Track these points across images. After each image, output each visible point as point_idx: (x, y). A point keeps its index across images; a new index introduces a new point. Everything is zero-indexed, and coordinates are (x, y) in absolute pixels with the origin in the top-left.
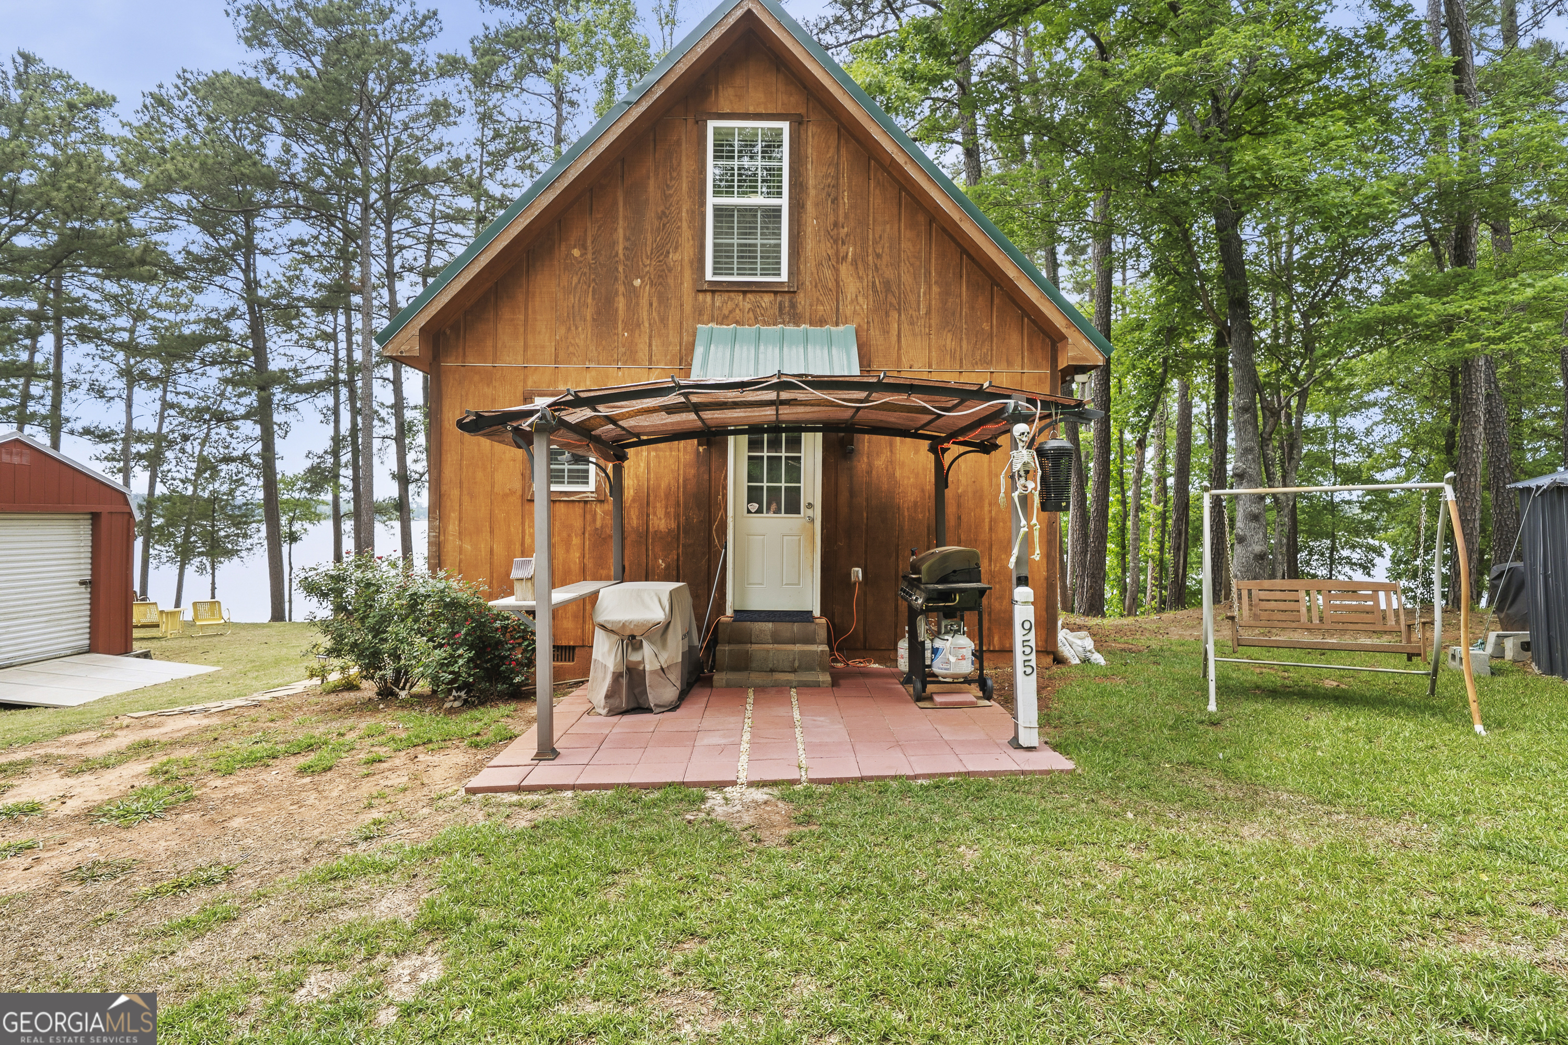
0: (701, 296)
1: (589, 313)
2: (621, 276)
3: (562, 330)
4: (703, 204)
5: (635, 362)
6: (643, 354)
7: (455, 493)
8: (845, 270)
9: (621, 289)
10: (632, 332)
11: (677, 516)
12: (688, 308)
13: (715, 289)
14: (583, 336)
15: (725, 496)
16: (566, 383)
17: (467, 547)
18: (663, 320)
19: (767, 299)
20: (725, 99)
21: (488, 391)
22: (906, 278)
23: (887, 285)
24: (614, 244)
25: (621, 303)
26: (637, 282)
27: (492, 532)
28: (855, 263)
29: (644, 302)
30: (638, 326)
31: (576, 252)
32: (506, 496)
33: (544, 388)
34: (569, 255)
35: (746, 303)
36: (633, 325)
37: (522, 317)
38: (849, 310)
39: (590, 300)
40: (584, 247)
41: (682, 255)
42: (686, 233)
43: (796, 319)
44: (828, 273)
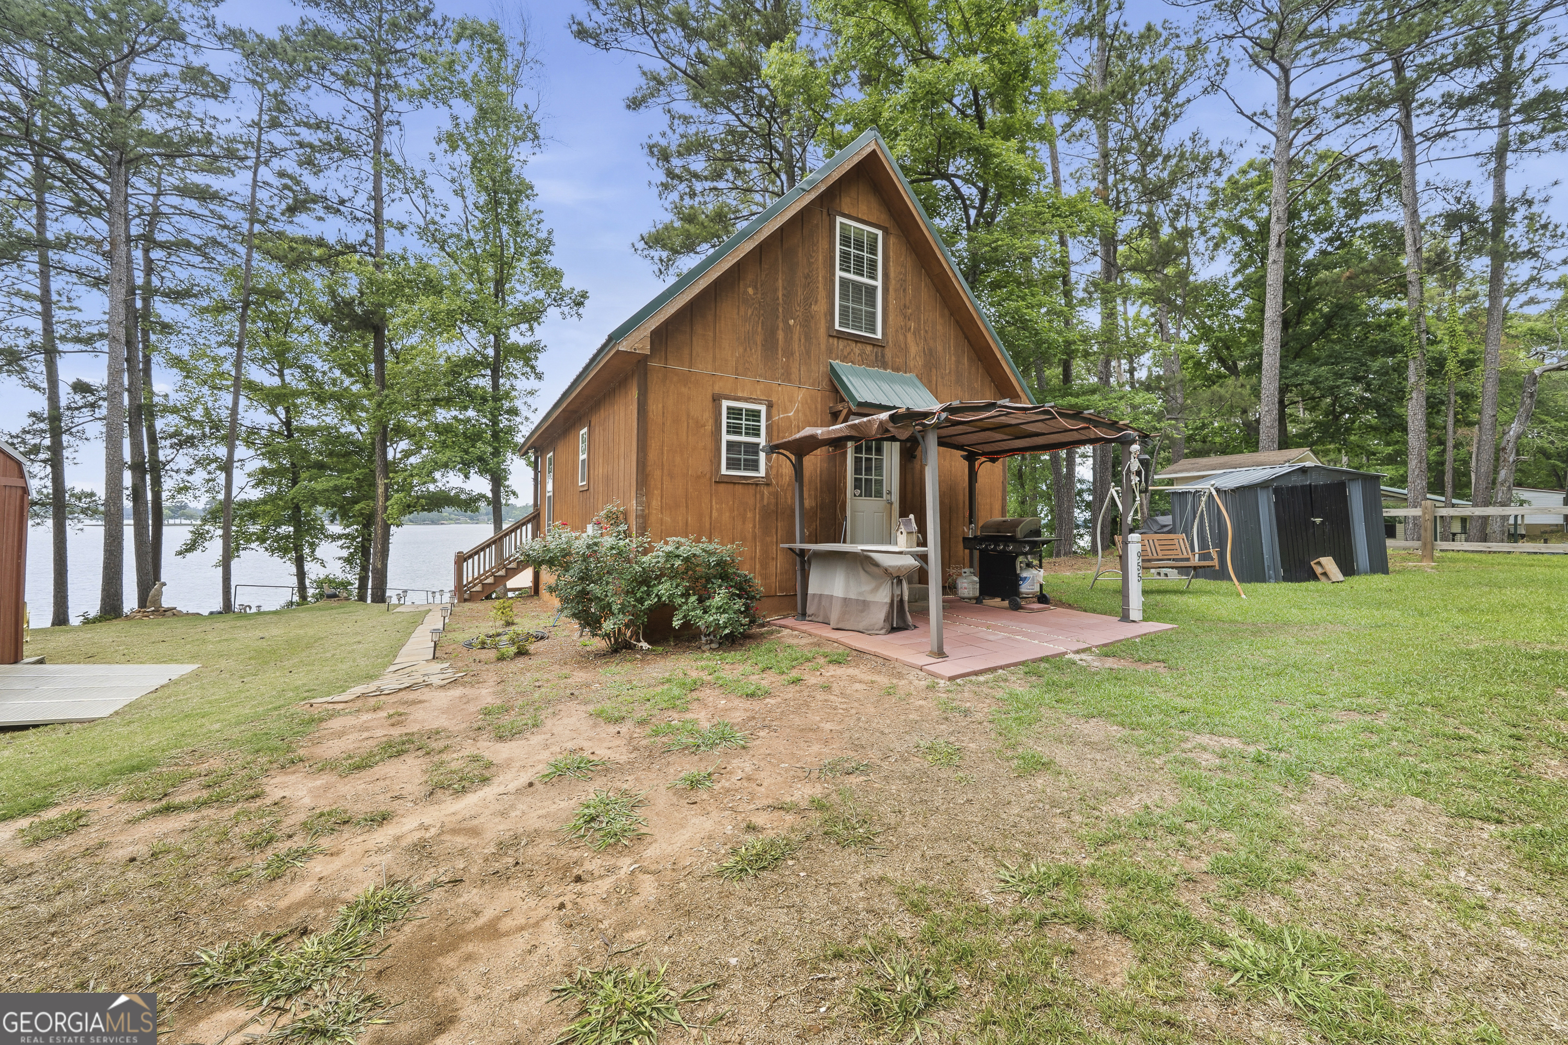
0: (831, 340)
1: (759, 339)
2: (781, 315)
3: (741, 350)
4: (834, 275)
5: (790, 381)
6: (794, 376)
7: (658, 473)
8: (910, 336)
9: (781, 325)
10: (788, 358)
11: (816, 498)
12: (823, 347)
13: (840, 336)
14: (756, 356)
15: (845, 483)
16: (743, 391)
17: (667, 519)
18: (808, 352)
19: (869, 348)
20: (846, 203)
21: (684, 390)
22: (940, 348)
23: (930, 350)
24: (776, 290)
25: (781, 335)
26: (792, 322)
27: (687, 507)
28: (914, 333)
29: (796, 337)
30: (792, 354)
31: (750, 291)
32: (698, 477)
33: (727, 392)
34: (745, 292)
35: (857, 349)
36: (789, 354)
37: (711, 334)
38: (912, 364)
39: (760, 329)
40: (755, 288)
41: (820, 308)
42: (822, 294)
43: (884, 366)
44: (901, 337)
